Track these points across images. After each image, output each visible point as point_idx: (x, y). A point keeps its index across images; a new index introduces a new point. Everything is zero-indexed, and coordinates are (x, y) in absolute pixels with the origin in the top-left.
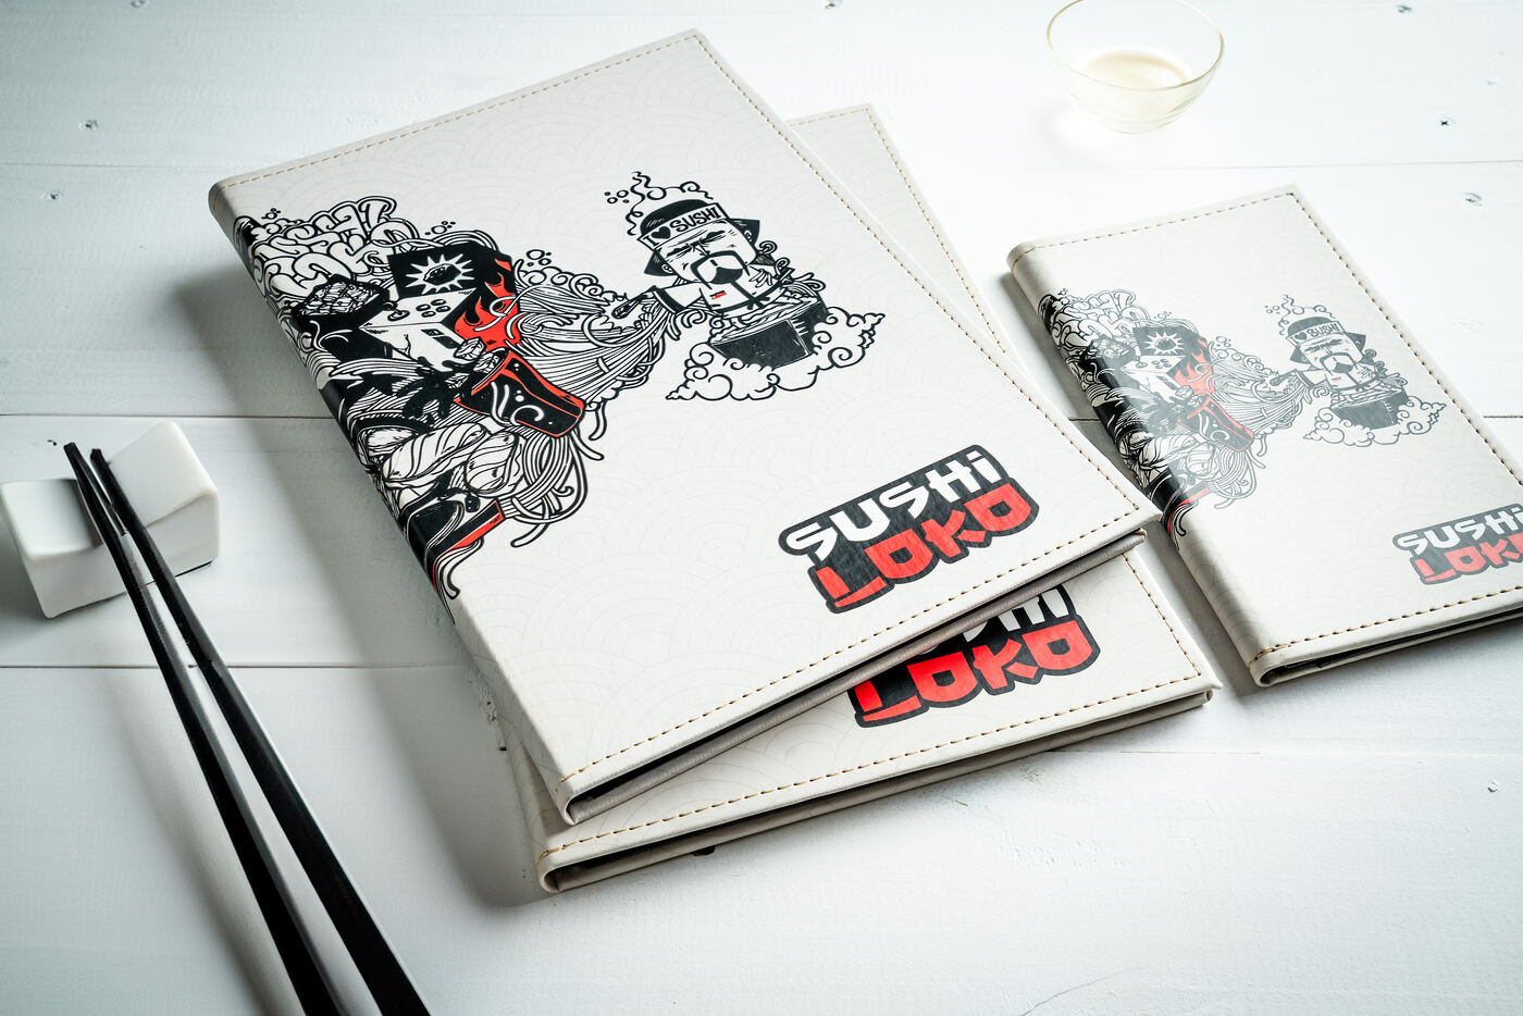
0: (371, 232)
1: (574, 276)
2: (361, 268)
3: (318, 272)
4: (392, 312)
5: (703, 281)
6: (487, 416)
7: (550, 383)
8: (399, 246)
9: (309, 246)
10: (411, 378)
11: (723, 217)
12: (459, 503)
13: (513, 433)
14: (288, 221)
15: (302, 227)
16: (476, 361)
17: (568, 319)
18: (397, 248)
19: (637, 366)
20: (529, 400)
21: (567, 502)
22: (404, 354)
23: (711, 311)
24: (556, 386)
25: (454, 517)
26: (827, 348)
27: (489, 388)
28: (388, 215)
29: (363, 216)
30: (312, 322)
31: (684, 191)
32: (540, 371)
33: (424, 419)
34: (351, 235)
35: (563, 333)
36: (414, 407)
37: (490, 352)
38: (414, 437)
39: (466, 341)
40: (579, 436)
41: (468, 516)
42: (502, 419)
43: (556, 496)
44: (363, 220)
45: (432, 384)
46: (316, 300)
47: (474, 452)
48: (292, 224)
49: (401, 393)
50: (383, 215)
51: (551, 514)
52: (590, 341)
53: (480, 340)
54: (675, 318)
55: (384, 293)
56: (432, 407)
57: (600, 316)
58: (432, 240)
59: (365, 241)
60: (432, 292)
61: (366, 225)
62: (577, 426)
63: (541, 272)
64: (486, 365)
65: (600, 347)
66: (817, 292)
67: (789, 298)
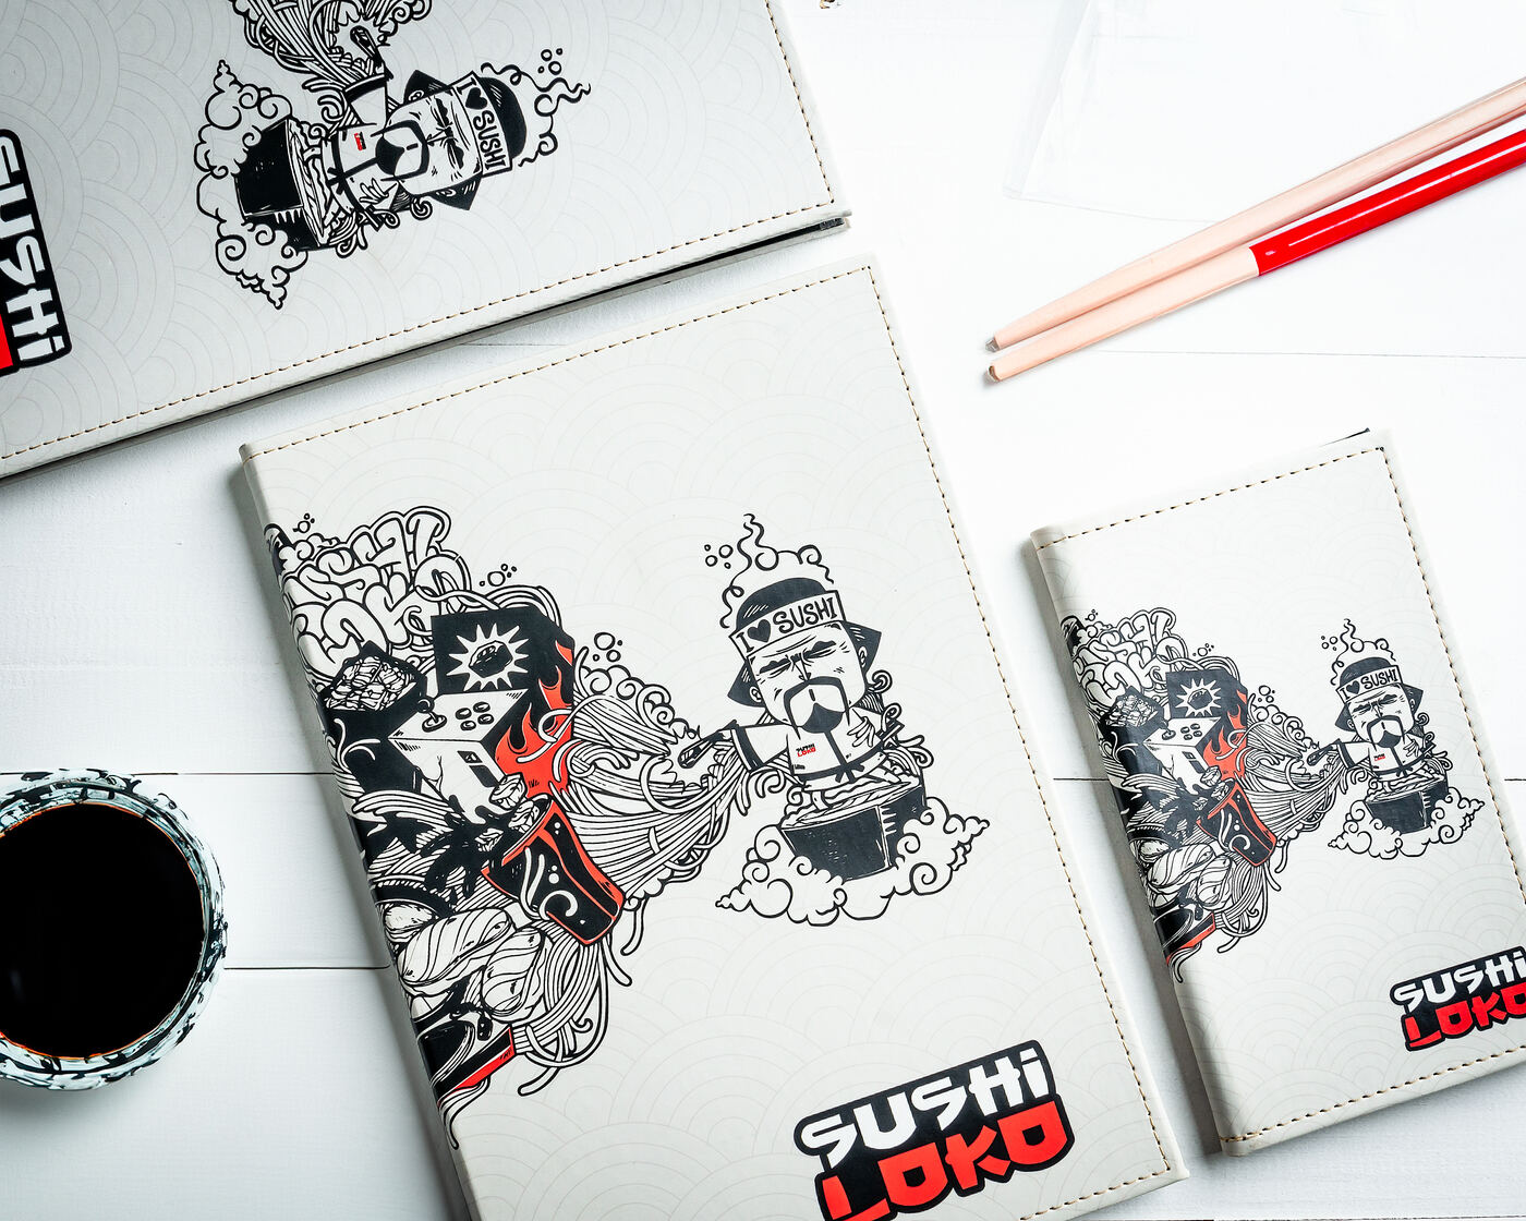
0: (416, 571)
1: (645, 686)
2: (398, 635)
3: (350, 635)
4: (428, 716)
5: (793, 725)
6: (515, 901)
7: (591, 858)
8: (446, 600)
9: (342, 587)
10: (439, 829)
11: (840, 617)
12: (470, 1025)
13: (540, 931)
14: (323, 540)
15: (337, 552)
16: (514, 810)
17: (626, 757)
18: (443, 604)
19: (692, 849)
20: (564, 883)
21: (583, 1040)
22: (434, 788)
23: (793, 775)
24: (596, 866)
25: (463, 1045)
26: (912, 860)
27: (521, 858)
28: (438, 543)
29: (409, 538)
30: (337, 721)
31: (801, 562)
32: (583, 839)
33: (446, 895)
34: (393, 574)
35: (618, 780)
36: (436, 876)
37: (530, 799)
38: (433, 922)
39: (505, 777)
40: (610, 947)
41: (479, 1045)
42: (531, 908)
43: (573, 1030)
44: (410, 549)
45: (460, 843)
46: (344, 684)
47: (494, 953)
48: (326, 544)
49: (426, 852)
50: (433, 543)
51: (564, 1056)
52: (645, 800)
53: (522, 778)
54: (750, 777)
55: (421, 680)
56: (457, 876)
57: (664, 760)
58: (485, 597)
59: (408, 586)
60: (476, 688)
61: (411, 556)
62: (610, 931)
63: (606, 672)
64: (523, 820)
65: (655, 810)
66: (921, 768)
67: (887, 771)
